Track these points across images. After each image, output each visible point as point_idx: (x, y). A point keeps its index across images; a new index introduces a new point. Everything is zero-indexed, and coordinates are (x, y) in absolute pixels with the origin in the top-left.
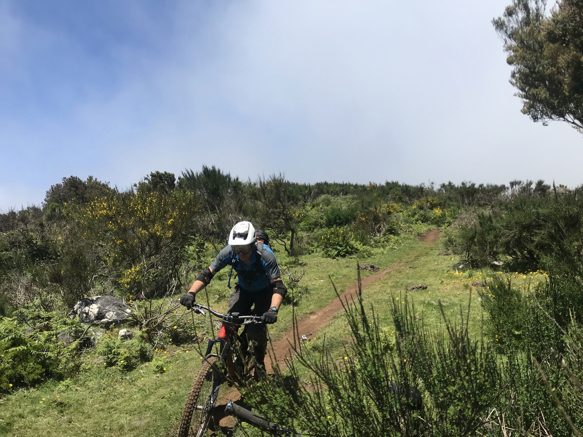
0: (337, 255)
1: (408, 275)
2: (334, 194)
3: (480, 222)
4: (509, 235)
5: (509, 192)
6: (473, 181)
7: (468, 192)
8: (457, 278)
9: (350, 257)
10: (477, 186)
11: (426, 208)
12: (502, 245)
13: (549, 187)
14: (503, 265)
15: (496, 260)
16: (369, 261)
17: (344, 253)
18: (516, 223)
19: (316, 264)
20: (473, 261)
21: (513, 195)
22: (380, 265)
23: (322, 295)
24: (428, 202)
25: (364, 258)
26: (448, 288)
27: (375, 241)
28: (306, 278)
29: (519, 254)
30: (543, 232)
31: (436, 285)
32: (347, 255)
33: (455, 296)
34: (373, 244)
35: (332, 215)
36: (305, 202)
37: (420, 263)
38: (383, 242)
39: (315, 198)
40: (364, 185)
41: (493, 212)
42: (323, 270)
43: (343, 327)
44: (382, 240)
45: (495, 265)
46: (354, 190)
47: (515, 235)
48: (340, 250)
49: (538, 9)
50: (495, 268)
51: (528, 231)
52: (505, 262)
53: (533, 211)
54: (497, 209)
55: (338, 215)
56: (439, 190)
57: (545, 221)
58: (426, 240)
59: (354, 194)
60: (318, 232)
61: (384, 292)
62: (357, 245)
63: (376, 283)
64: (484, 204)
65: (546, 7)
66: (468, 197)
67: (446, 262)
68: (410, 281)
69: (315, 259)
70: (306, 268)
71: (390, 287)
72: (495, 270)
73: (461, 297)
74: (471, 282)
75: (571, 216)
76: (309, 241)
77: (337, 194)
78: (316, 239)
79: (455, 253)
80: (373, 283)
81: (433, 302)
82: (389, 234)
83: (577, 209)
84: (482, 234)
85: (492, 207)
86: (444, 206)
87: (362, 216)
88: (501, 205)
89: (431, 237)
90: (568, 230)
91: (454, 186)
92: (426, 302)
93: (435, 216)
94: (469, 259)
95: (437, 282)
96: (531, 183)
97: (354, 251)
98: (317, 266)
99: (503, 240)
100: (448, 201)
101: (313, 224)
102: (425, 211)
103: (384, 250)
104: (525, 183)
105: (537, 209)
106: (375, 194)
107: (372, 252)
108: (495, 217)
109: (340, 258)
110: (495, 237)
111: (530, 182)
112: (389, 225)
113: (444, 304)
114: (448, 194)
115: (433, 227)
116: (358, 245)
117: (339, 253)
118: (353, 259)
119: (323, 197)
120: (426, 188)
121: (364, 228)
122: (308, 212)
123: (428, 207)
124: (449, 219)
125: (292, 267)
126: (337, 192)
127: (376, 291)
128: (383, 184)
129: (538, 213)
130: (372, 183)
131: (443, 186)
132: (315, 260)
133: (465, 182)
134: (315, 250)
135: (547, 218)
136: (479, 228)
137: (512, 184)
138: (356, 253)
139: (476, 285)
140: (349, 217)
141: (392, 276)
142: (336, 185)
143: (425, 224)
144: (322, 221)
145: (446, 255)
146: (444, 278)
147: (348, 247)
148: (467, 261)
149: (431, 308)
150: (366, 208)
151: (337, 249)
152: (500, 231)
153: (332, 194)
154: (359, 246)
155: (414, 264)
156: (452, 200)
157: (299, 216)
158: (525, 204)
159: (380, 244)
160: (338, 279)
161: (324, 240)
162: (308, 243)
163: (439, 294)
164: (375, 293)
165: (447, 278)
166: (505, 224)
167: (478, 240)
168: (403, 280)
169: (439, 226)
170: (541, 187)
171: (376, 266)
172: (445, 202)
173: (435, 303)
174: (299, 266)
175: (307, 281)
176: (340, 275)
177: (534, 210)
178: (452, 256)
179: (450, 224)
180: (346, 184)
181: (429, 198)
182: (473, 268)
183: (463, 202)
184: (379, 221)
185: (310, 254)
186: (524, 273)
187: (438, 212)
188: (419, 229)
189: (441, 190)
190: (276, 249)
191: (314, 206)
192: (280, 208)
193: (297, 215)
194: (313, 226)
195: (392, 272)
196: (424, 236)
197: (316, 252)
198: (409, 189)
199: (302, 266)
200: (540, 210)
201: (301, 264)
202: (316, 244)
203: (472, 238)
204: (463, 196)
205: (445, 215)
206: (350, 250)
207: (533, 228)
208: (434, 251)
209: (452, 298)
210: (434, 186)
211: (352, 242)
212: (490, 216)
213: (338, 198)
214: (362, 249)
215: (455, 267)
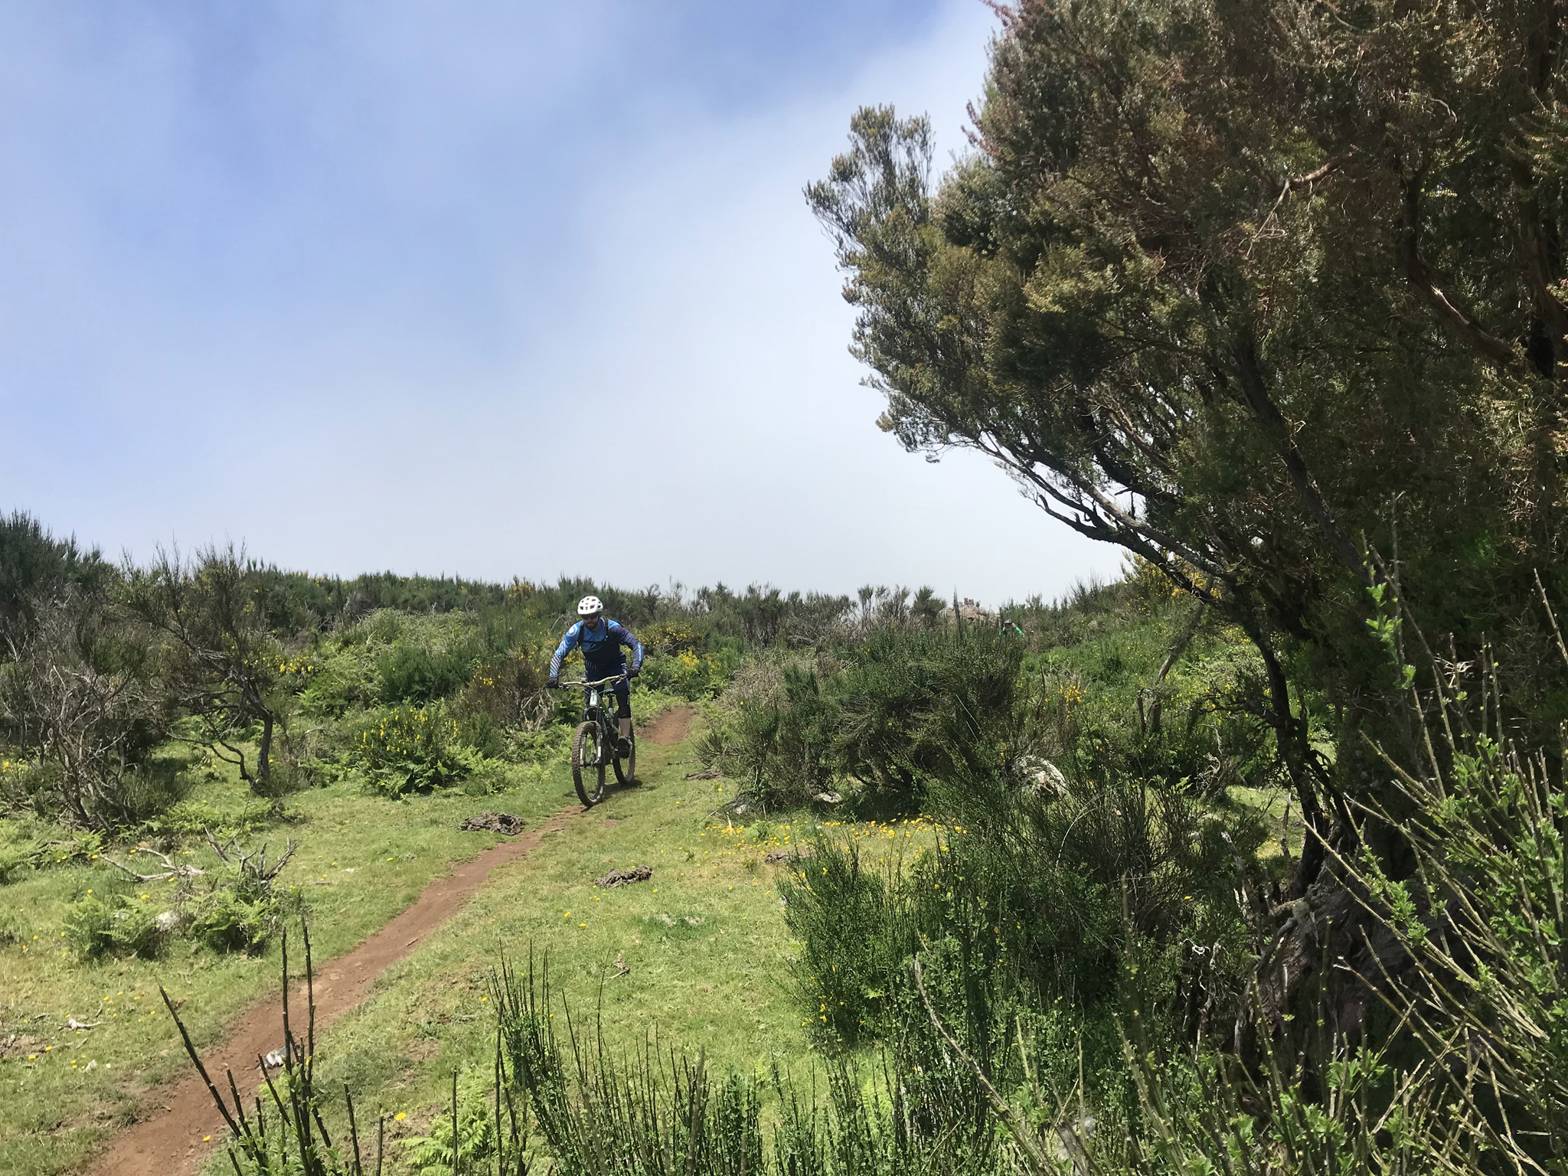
0: (406, 789)
1: (602, 840)
2: (413, 608)
3: (790, 691)
4: (857, 724)
5: (857, 614)
6: (776, 585)
7: (763, 611)
8: (729, 842)
9: (444, 792)
10: (783, 597)
11: (659, 650)
12: (837, 752)
13: (943, 605)
14: (841, 803)
15: (825, 790)
16: (499, 804)
17: (425, 782)
18: (872, 694)
19: (337, 819)
20: (770, 795)
21: (865, 621)
22: (528, 813)
23: (346, 915)
24: (665, 634)
25: (486, 793)
26: (705, 872)
27: (521, 745)
28: (300, 863)
29: (878, 773)
30: (931, 717)
31: (675, 867)
32: (436, 786)
33: (723, 896)
34: (513, 753)
35: (399, 668)
36: (324, 629)
37: (638, 804)
38: (543, 746)
39: (353, 618)
40: (497, 587)
41: (819, 664)
42: (358, 836)
43: (402, 1015)
44: (541, 739)
45: (822, 801)
46: (471, 597)
47: (869, 726)
48: (417, 774)
49: (913, 169)
50: (822, 810)
51: (898, 715)
52: (846, 794)
53: (909, 665)
54: (830, 659)
55: (417, 669)
56: (696, 604)
57: (936, 691)
58: (658, 736)
59: (471, 609)
60: (356, 718)
61: (531, 896)
62: (468, 756)
63: (513, 870)
64: (799, 641)
65: (932, 164)
66: (763, 625)
67: (705, 798)
68: (605, 858)
69: (339, 801)
70: (305, 831)
71: (551, 878)
72: (824, 817)
73: (738, 896)
74: (763, 852)
75: (991, 677)
76: (326, 747)
77: (421, 608)
78: (345, 740)
79: (726, 774)
80: (504, 870)
81: (664, 917)
82: (560, 722)
83: (1004, 662)
84: (793, 724)
85: (820, 649)
86: (705, 645)
87: (487, 673)
88: (840, 644)
89: (669, 730)
90: (985, 712)
91: (730, 595)
92: (646, 918)
93: (681, 672)
94: (760, 789)
95: (676, 858)
96: (905, 595)
97: (458, 775)
98: (342, 823)
99: (842, 737)
100: (715, 634)
101: (340, 696)
102: (658, 658)
103: (543, 770)
104: (893, 593)
105: (918, 660)
106: (528, 612)
107: (509, 775)
108: (825, 676)
109: (414, 799)
110: (823, 731)
111: (903, 592)
112: (561, 697)
113: (692, 922)
114: (715, 615)
115: (677, 701)
116: (470, 758)
117: (411, 781)
118: (452, 800)
119: (378, 614)
120: (664, 599)
121: (488, 709)
122: (327, 658)
123: (666, 647)
124: (717, 681)
125: (261, 829)
126: (421, 602)
127: (510, 892)
128: (554, 584)
129: (920, 669)
130: (521, 581)
131: (704, 594)
132: (336, 807)
133: (755, 586)
134: (341, 774)
135: (939, 684)
136: (786, 708)
137: (866, 594)
138: (463, 779)
139: (772, 860)
140: (451, 676)
141: (559, 844)
142: (420, 582)
143: (657, 693)
144: (369, 686)
145: (704, 777)
146: (696, 844)
147: (439, 764)
148: (755, 795)
149: (656, 935)
150: (499, 650)
151: (406, 771)
152: (835, 716)
153: (405, 608)
154: (472, 759)
155: (621, 807)
156: (724, 630)
157: (299, 672)
158: (891, 648)
159: (533, 751)
160: (400, 861)
161: (368, 743)
162: (321, 754)
163: (680, 893)
164: (505, 898)
165: (702, 845)
166: (846, 697)
167: (782, 737)
168: (587, 856)
169: (691, 699)
170: (927, 605)
171: (518, 818)
172: (708, 636)
173: (668, 920)
174: (284, 827)
175: (304, 872)
176: (409, 848)
177: (911, 663)
178: (720, 780)
179: (717, 693)
180: (451, 581)
181: (668, 623)
182: (768, 812)
183: (752, 636)
184: (534, 688)
185: (324, 786)
186: (889, 824)
187: (688, 661)
188: (642, 706)
189: (698, 603)
190: (217, 774)
191: (347, 643)
192: (229, 648)
193: (293, 669)
194: (341, 701)
195: (559, 833)
196: (654, 727)
197: (346, 778)
198: (619, 598)
199: (295, 826)
200: (926, 663)
201: (290, 821)
202: (345, 757)
203: (768, 734)
204: (751, 621)
205: (706, 669)
206: (444, 771)
207: (910, 708)
208: (674, 767)
209: (713, 902)
210: (682, 592)
211: (453, 750)
212: (812, 676)
213: (424, 618)
214: (481, 768)
215: (727, 812)
